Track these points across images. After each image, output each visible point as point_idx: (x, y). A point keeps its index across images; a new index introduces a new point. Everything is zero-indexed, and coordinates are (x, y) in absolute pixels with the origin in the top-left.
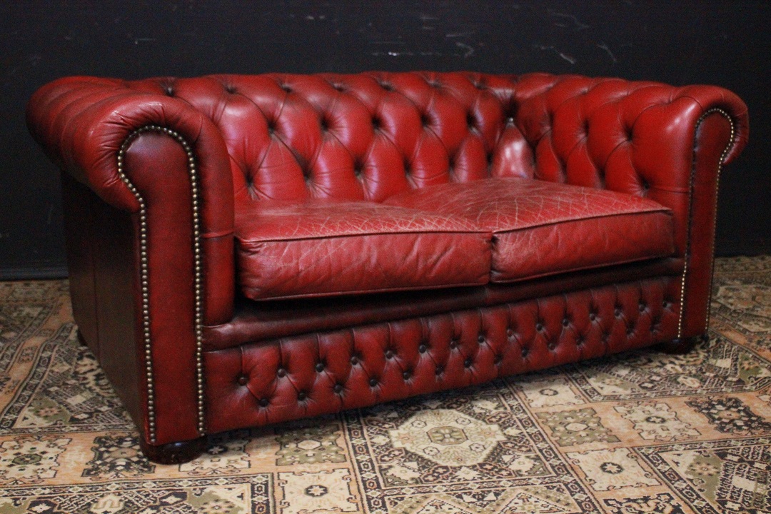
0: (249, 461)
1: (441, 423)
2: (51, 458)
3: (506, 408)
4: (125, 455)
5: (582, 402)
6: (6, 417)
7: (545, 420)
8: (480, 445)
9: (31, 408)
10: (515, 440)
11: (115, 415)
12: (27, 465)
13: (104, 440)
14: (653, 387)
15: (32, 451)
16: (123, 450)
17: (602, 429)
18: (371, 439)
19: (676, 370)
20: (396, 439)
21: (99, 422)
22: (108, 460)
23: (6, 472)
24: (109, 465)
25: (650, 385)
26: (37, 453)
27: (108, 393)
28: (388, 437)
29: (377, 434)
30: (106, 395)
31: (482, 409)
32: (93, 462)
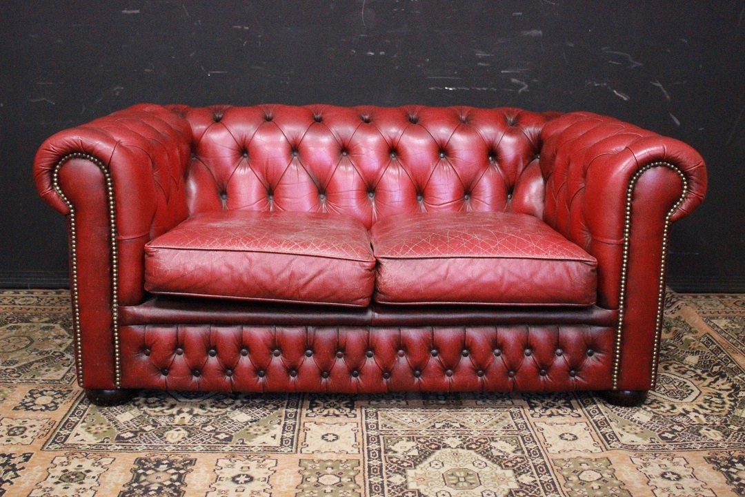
0: (271, 493)
1: (458, 464)
2: (94, 477)
3: (523, 453)
4: (159, 480)
5: (599, 450)
6: (61, 432)
7: (559, 468)
8: (491, 492)
9: (84, 424)
10: (527, 489)
11: (157, 435)
12: (71, 484)
13: (143, 461)
14: (673, 438)
15: (79, 469)
16: (158, 475)
17: (615, 482)
18: (388, 478)
19: (700, 420)
20: (411, 479)
21: (141, 442)
22: (144, 484)
23: (52, 489)
24: (143, 489)
25: (670, 436)
26: (83, 471)
27: (155, 411)
28: (405, 477)
29: (395, 472)
30: (152, 414)
31: (500, 451)
32: (130, 484)
